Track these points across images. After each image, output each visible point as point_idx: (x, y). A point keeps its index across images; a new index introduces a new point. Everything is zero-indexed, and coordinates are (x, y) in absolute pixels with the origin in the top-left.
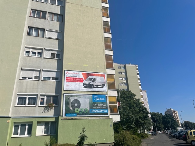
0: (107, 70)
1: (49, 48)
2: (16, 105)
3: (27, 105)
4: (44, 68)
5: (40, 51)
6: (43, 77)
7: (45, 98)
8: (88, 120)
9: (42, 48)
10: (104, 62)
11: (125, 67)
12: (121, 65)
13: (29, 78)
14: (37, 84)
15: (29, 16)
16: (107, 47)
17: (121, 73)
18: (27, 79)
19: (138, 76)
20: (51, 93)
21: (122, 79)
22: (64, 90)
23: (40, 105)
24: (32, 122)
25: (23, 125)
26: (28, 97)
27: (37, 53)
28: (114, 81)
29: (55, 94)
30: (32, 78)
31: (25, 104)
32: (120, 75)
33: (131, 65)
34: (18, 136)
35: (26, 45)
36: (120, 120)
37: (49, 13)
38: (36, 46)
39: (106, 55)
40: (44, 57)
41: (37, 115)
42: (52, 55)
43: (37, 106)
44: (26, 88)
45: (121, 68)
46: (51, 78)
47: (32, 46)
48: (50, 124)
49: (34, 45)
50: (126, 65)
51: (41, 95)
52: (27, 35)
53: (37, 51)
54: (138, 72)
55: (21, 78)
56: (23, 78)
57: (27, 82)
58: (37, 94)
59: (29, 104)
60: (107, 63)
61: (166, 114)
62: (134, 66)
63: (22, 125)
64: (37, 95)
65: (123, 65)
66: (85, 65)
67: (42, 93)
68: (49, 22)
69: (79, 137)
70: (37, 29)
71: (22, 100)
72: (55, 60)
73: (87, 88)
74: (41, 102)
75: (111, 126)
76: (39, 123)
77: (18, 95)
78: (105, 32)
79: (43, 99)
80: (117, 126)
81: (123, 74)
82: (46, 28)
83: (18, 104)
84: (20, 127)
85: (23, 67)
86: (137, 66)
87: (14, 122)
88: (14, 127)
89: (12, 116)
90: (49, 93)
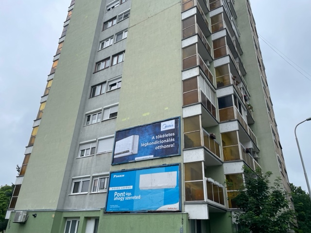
4: (100, 136)
9: (101, 108)
14: (91, 162)
15: (93, 73)
18: (84, 156)
23: (92, 192)
25: (74, 222)
26: (82, 181)
35: (87, 111)
36: (207, 218)
38: (96, 109)
39: (184, 81)
41: (86, 208)
43: (88, 194)
44: (81, 169)
47: (92, 110)
49: (94, 109)
51: (94, 177)
52: (90, 98)
55: (79, 157)
58: (90, 175)
59: (82, 191)
67: (94, 173)
68: (111, 69)
75: (181, 231)
76: (89, 220)
78: (184, 38)
82: (108, 78)
83: (73, 192)
84: (71, 225)
85: (81, 141)
88: (66, 224)
89: (65, 209)
90: (101, 172)
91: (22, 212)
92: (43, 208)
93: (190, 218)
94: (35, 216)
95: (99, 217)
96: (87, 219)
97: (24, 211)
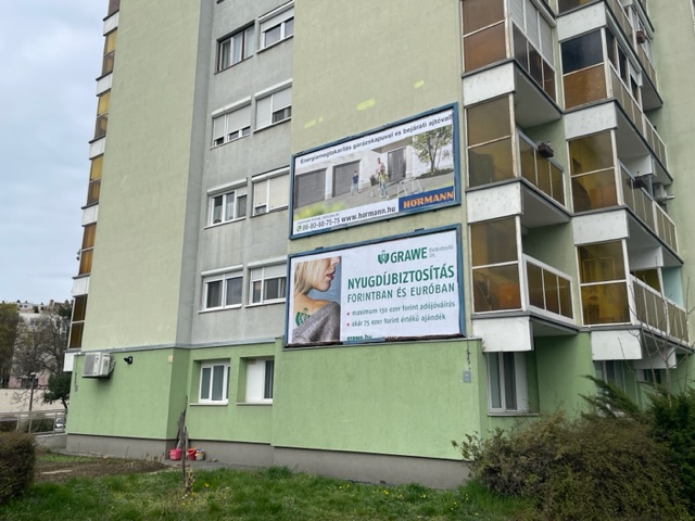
1: (268, 87)
2: (206, 308)
3: (224, 305)
8: (366, 351)
9: (249, 98)
14: (240, 234)
15: (218, 3)
18: (223, 221)
23: (252, 304)
25: (219, 369)
26: (224, 279)
34: (209, 401)
35: (214, 109)
36: (529, 348)
38: (236, 100)
40: (256, 130)
41: (243, 339)
43: (243, 307)
44: (219, 253)
47: (227, 104)
51: (252, 269)
52: (217, 73)
57: (220, 233)
58: (241, 266)
59: (228, 302)
60: (467, 43)
63: (215, 370)
64: (241, 270)
67: (251, 260)
70: (241, 34)
74: (254, 292)
75: (467, 378)
76: (252, 363)
77: (204, 277)
82: (257, 14)
83: (209, 306)
84: (212, 375)
85: (209, 187)
87: (199, 362)
89: (194, 342)
90: (268, 257)
91: (99, 353)
92: (145, 344)
93: (487, 350)
94: (129, 361)
95: (273, 357)
96: (248, 361)
97: (102, 351)
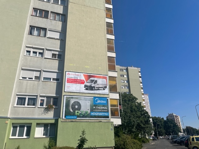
0: (109, 72)
1: (51, 48)
2: (16, 105)
3: (26, 106)
4: (44, 68)
5: (41, 51)
6: (44, 78)
7: (45, 99)
8: (88, 123)
9: (43, 48)
10: (106, 64)
11: (127, 70)
12: (124, 68)
13: (29, 78)
14: (37, 85)
15: (31, 15)
16: (110, 49)
17: (123, 75)
18: (28, 79)
19: (141, 79)
20: (52, 94)
21: (124, 82)
22: (65, 91)
23: (39, 107)
24: (31, 123)
25: (22, 126)
26: (27, 97)
27: (38, 53)
28: (116, 84)
29: (55, 95)
30: (32, 78)
31: (24, 105)
32: (122, 78)
33: (133, 68)
34: (17, 137)
35: (27, 44)
36: (121, 124)
37: (51, 12)
38: (38, 46)
39: (108, 57)
40: (45, 57)
41: (36, 117)
42: (54, 55)
43: (37, 107)
44: (26, 89)
45: (123, 71)
46: (52, 79)
47: (34, 45)
48: (49, 126)
50: (129, 68)
51: (41, 96)
52: (28, 34)
53: (38, 51)
54: (140, 76)
55: (21, 78)
56: (23, 78)
57: (27, 82)
58: (37, 94)
59: (28, 105)
60: (109, 65)
61: (167, 119)
62: (137, 68)
63: (20, 127)
64: (37, 96)
65: (125, 68)
66: (86, 67)
67: (42, 93)
68: (51, 22)
69: (79, 140)
70: (39, 29)
71: (21, 101)
72: (56, 60)
73: (88, 90)
74: (40, 103)
75: (112, 129)
76: (38, 125)
77: (17, 95)
78: (108, 33)
79: (43, 100)
80: (117, 130)
81: (125, 76)
82: (48, 27)
84: (18, 128)
85: (23, 67)
86: (139, 69)
87: (13, 123)
88: (12, 128)
90: (49, 94)
